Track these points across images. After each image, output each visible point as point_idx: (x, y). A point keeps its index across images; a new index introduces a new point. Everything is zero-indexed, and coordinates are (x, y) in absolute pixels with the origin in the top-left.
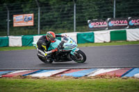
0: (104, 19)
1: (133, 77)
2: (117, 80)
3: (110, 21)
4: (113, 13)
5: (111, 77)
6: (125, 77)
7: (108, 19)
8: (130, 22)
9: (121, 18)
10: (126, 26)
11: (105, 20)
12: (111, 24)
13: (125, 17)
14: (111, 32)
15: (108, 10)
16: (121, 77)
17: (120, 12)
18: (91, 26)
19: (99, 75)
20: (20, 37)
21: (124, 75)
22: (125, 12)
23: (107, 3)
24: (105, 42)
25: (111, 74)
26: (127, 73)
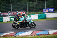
0: (7, 12)
1: (18, 36)
2: (12, 37)
4: (11, 9)
5: (9, 36)
7: (9, 12)
9: (14, 11)
12: (10, 14)
13: (16, 11)
14: (10, 17)
15: (9, 8)
16: (13, 36)
17: (14, 9)
18: (2, 15)
21: (15, 35)
23: (8, 5)
24: (7, 21)
25: (9, 35)
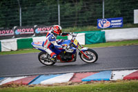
0: (11, 27)
1: (40, 84)
2: (23, 88)
3: (16, 29)
5: (18, 85)
6: (31, 84)
7: (15, 27)
8: (36, 31)
10: (33, 34)
11: (11, 29)
12: (18, 32)
13: (31, 25)
14: (18, 41)
15: (14, 18)
16: (27, 85)
19: (6, 84)
22: (31, 20)
23: (13, 11)
24: (12, 50)
25: (18, 83)
26: (34, 80)
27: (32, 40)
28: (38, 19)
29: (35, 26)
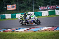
0: (46, 6)
5: (49, 30)
7: (48, 6)
10: (55, 9)
13: (55, 5)
14: (49, 12)
16: (54, 30)
18: (40, 9)
19: (44, 30)
20: (10, 15)
22: (55, 3)
24: (46, 16)
26: (56, 29)
27: (55, 11)
28: (58, 2)
29: (56, 5)
